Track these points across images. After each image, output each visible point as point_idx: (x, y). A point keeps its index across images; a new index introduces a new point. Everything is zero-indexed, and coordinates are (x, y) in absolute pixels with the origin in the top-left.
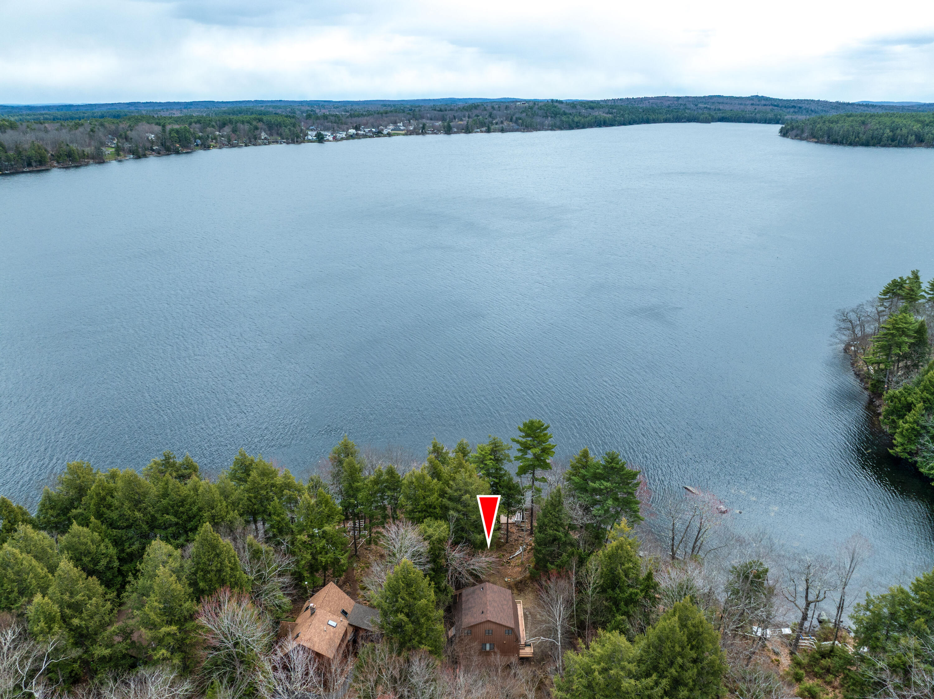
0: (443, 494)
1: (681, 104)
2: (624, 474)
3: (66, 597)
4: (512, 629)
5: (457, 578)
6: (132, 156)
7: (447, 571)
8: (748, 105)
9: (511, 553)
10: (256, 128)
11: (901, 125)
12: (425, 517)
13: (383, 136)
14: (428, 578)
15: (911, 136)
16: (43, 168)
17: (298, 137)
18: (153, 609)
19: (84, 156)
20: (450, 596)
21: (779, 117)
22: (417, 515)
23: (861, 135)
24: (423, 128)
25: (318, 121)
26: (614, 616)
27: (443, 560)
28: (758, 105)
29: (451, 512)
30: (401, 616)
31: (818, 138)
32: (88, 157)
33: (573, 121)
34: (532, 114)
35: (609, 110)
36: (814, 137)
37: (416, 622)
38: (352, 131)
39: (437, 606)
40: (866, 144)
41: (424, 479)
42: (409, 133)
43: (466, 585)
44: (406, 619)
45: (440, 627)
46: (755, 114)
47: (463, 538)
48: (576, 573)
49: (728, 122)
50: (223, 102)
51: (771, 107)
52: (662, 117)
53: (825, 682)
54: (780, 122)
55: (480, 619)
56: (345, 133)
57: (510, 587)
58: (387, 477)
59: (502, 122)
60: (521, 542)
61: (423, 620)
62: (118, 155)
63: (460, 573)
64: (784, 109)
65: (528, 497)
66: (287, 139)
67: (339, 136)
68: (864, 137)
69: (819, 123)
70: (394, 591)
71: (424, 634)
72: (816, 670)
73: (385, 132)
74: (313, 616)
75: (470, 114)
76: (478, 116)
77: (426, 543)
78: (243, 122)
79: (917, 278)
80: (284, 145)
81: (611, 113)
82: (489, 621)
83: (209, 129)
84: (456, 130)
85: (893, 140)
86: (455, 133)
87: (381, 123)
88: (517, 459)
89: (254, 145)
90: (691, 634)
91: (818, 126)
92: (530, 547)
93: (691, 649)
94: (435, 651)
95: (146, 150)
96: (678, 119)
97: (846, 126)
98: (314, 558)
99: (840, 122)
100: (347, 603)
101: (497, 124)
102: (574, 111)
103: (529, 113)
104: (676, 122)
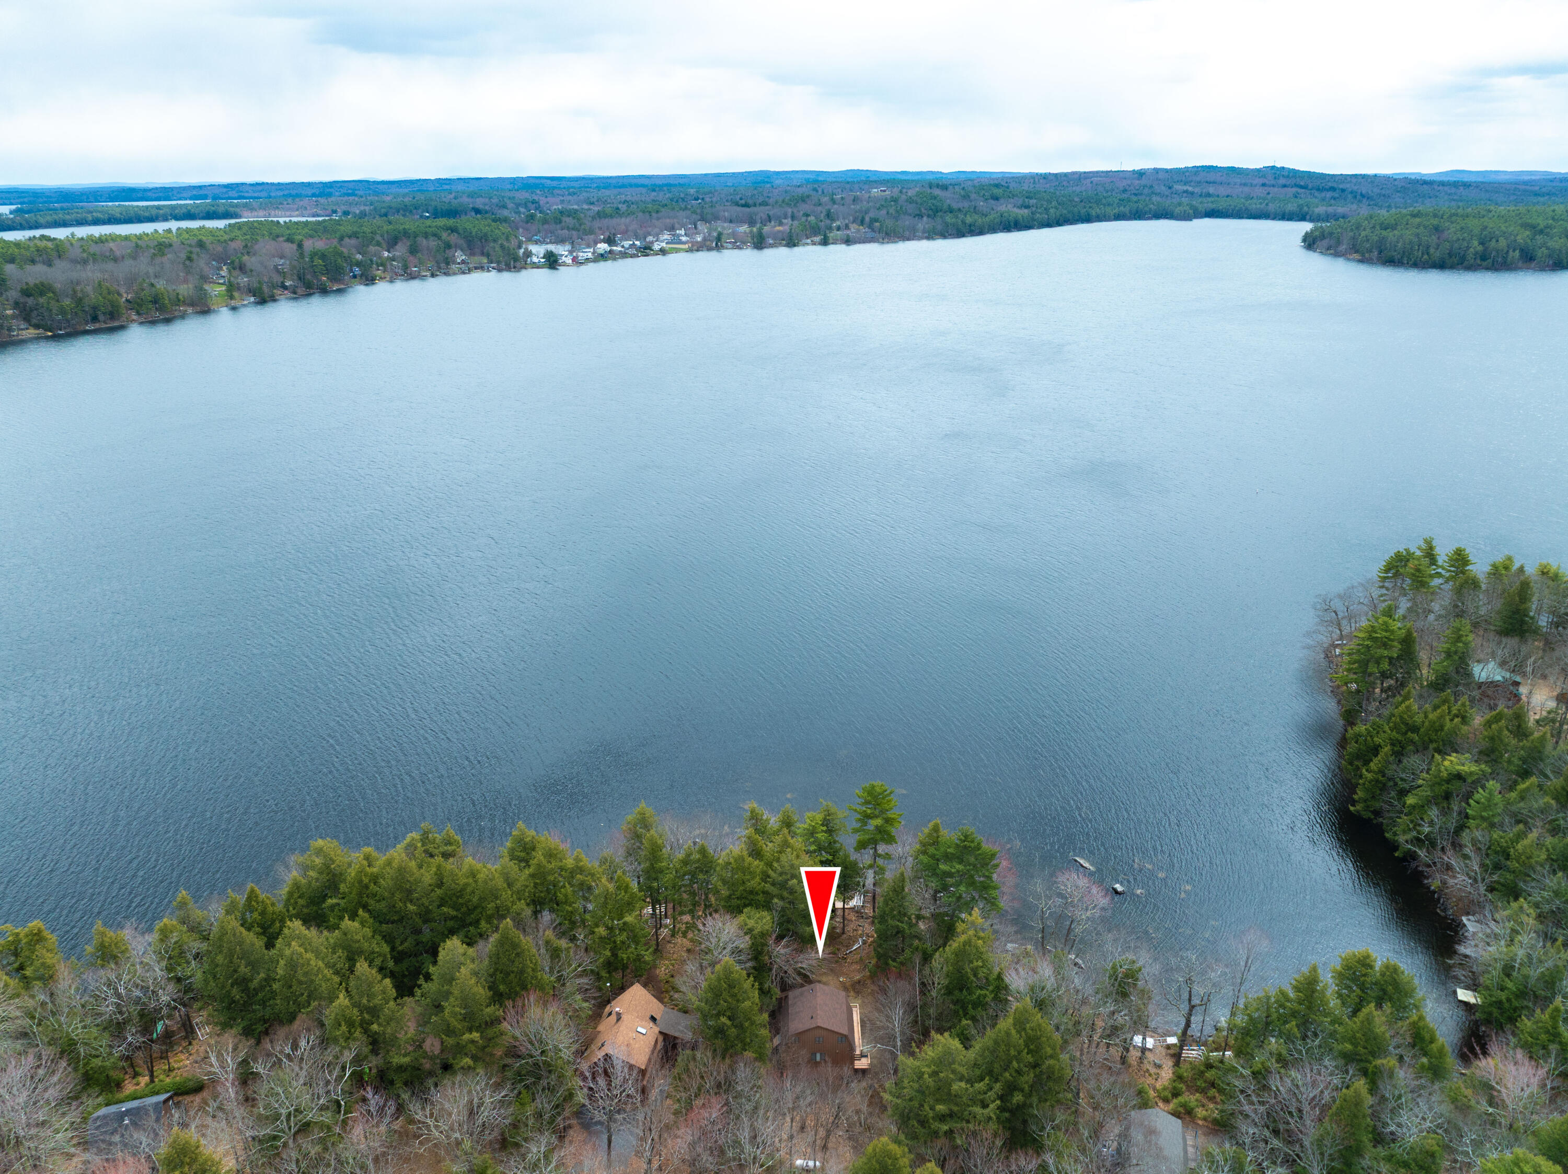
0: (765, 877)
1: (1145, 186)
2: (980, 854)
3: (365, 1001)
4: (846, 1036)
5: (782, 978)
6: (252, 299)
7: (771, 970)
8: (1256, 185)
9: (848, 946)
10: (448, 246)
11: (1497, 232)
12: (745, 906)
13: (653, 255)
14: (752, 979)
15: (1514, 251)
16: (116, 324)
17: (516, 259)
18: (454, 1014)
19: (178, 301)
20: (774, 999)
21: (1305, 209)
22: (735, 902)
23: (1432, 251)
24: (719, 239)
25: (546, 226)
26: (960, 1021)
27: (767, 957)
28: (1273, 186)
29: (776, 900)
30: (724, 1019)
31: (1363, 255)
32: (184, 303)
33: (963, 222)
34: (897, 211)
35: (1024, 201)
36: (1357, 252)
37: (740, 1027)
38: (603, 247)
39: (761, 1010)
40: (1441, 265)
41: (743, 860)
42: (695, 248)
43: (792, 987)
44: (728, 1023)
45: (765, 1032)
46: (1267, 205)
47: (789, 930)
48: (920, 971)
49: (1221, 217)
50: (383, 183)
51: (1294, 190)
52: (1109, 211)
53: (1207, 1097)
54: (1308, 217)
55: (809, 1025)
56: (592, 250)
57: (846, 989)
58: (698, 856)
59: (847, 227)
60: (860, 932)
61: (747, 1024)
62: (232, 297)
63: (786, 972)
64: (1316, 194)
65: (870, 879)
66: (498, 262)
67: (582, 256)
68: (1438, 254)
69: (1364, 230)
70: (716, 993)
71: (748, 1040)
72: (1199, 1084)
73: (656, 247)
74: (620, 1022)
75: (795, 211)
76: (807, 215)
77: (747, 938)
78: (426, 236)
79: (1431, 548)
80: (494, 273)
81: (1027, 207)
82: (819, 1027)
83: (372, 249)
84: (771, 242)
85: (1484, 258)
86: (771, 246)
87: (650, 229)
88: (856, 831)
89: (445, 274)
90: (1029, 1038)
91: (1363, 234)
92: (871, 939)
93: (1028, 1054)
94: (760, 1058)
95: (274, 287)
96: (1138, 215)
97: (1408, 235)
98: (614, 955)
99: (1399, 227)
100: (656, 1008)
101: (839, 229)
102: (966, 204)
103: (892, 211)
104: (1136, 219)
